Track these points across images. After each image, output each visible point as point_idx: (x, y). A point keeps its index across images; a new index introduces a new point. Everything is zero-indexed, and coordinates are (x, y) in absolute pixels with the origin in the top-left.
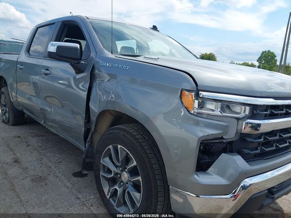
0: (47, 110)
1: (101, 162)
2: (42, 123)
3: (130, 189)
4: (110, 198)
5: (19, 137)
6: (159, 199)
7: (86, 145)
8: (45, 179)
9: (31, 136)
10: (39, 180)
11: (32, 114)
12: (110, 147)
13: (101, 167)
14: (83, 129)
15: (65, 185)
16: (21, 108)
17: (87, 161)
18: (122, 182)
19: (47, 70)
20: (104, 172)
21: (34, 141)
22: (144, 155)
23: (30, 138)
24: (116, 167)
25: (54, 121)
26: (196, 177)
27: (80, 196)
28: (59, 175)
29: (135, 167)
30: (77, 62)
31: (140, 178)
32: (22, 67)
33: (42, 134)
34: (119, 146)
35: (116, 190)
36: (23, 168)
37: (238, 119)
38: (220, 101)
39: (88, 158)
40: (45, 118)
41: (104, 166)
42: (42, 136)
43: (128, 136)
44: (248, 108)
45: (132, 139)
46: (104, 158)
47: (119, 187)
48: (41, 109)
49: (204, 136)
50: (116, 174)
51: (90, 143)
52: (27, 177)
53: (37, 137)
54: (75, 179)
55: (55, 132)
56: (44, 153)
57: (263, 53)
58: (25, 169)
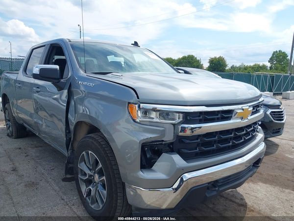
0: (39, 123)
1: (79, 166)
2: (37, 135)
3: (100, 188)
4: (86, 197)
5: (20, 149)
6: (119, 194)
7: (69, 152)
8: (37, 184)
9: (31, 147)
10: (32, 185)
11: (30, 127)
12: (84, 153)
13: (79, 171)
14: (65, 139)
15: (53, 189)
16: (21, 122)
17: (69, 167)
18: (95, 182)
19: (38, 88)
20: (82, 175)
21: (33, 152)
22: (106, 159)
23: (30, 149)
24: (90, 170)
25: (45, 133)
26: (141, 173)
27: (65, 197)
28: (50, 180)
29: (101, 168)
30: (57, 81)
31: (104, 178)
32: (20, 85)
33: (42, 145)
34: (90, 152)
35: (90, 190)
36: (19, 176)
37: (174, 125)
38: (159, 111)
39: (70, 163)
40: (39, 131)
41: (81, 170)
42: (41, 147)
43: (95, 143)
44: (181, 115)
45: (97, 145)
46: (80, 162)
47: (93, 187)
48: (35, 122)
49: (144, 139)
50: (90, 176)
51: (71, 151)
52: (21, 183)
53: (36, 148)
54: (63, 183)
55: (48, 143)
56: (40, 162)
57: (274, 53)
58: (21, 176)
